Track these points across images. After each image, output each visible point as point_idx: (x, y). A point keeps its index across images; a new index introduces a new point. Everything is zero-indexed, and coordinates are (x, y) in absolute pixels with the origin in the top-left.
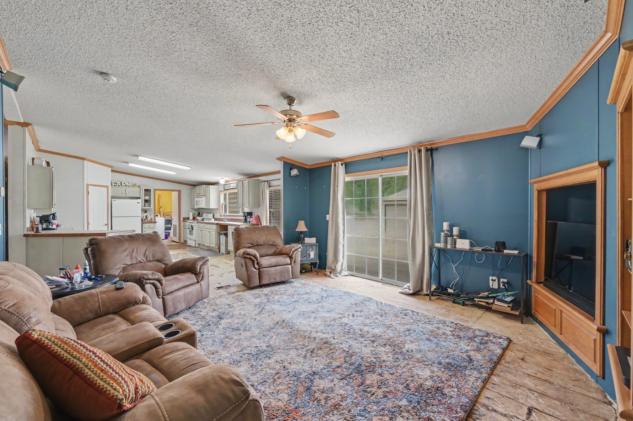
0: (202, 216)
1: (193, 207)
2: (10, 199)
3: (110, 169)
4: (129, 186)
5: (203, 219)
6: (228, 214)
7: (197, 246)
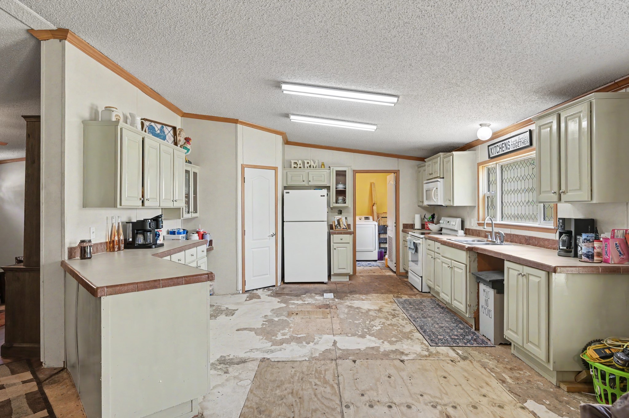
0: (438, 223)
1: (421, 204)
2: (42, 189)
3: (280, 138)
4: (315, 167)
5: (441, 229)
6: (498, 221)
7: (426, 289)
